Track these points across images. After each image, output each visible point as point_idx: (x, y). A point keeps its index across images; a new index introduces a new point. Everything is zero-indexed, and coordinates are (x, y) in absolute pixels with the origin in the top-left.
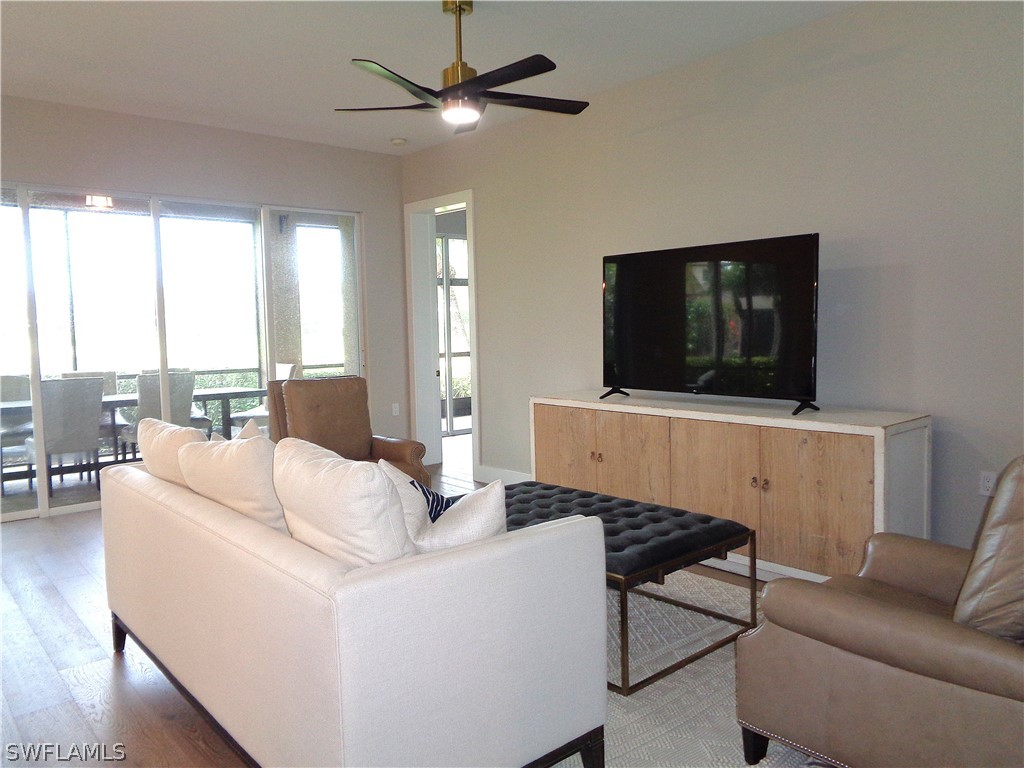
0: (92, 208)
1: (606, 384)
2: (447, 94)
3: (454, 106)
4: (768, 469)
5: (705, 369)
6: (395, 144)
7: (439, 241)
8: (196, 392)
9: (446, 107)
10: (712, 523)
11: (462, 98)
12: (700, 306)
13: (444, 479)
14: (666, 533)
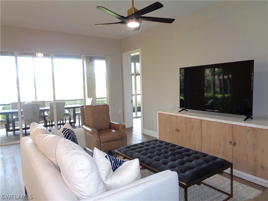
0: (38, 56)
1: (181, 107)
2: (129, 18)
3: (131, 22)
4: (235, 139)
5: (210, 98)
6: (119, 36)
7: (133, 64)
8: (66, 106)
9: (129, 22)
10: (217, 160)
11: (134, 19)
12: (208, 79)
13: (133, 133)
14: (200, 164)
